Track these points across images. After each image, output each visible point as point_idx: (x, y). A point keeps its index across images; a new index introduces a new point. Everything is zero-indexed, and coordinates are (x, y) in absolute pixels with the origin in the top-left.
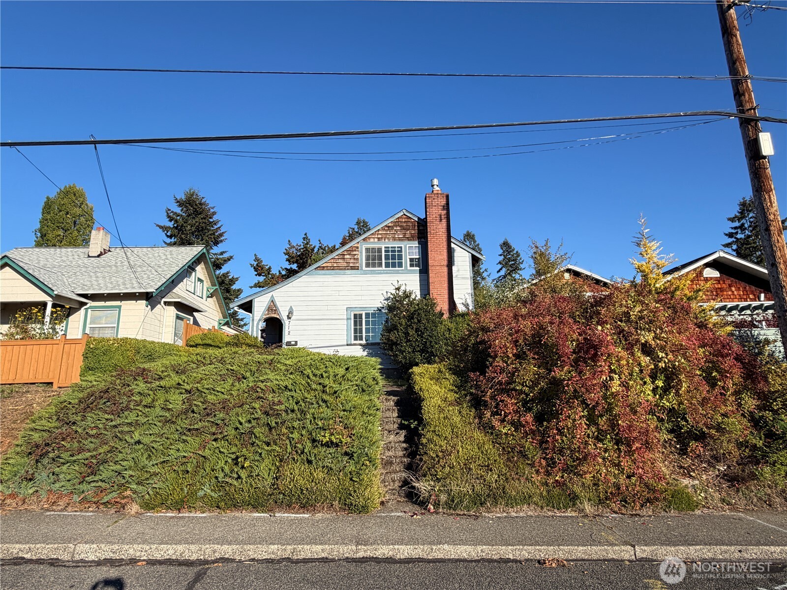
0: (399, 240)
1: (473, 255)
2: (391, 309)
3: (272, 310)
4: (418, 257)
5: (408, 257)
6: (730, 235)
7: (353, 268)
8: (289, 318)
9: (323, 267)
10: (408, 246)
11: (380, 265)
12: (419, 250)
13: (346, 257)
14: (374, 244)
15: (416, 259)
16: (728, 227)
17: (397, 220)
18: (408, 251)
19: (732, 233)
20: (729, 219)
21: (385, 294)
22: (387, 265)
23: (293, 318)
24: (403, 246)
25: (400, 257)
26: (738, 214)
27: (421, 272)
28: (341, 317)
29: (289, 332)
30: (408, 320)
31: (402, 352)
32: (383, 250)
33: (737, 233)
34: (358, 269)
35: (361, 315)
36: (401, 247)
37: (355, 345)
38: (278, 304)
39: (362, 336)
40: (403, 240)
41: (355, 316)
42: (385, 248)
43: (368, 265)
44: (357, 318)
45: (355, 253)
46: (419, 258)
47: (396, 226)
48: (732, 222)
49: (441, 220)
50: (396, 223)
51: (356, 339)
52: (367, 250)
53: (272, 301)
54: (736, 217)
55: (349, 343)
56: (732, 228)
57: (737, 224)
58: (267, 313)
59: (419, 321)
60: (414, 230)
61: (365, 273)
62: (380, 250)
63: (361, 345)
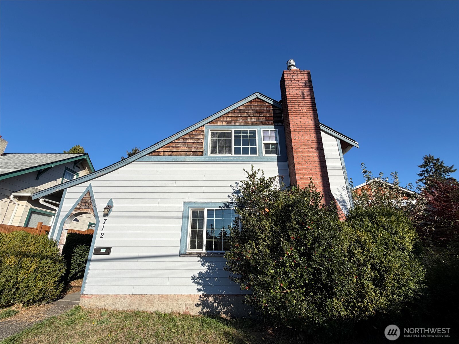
0: (252, 124)
1: (341, 141)
2: (242, 204)
3: (86, 203)
4: (275, 142)
5: (263, 142)
6: (421, 175)
7: (195, 154)
8: (106, 215)
9: (159, 152)
10: (262, 130)
11: (229, 151)
12: (276, 134)
13: (187, 141)
14: (222, 128)
15: (272, 144)
16: (419, 170)
17: (249, 104)
18: (262, 136)
19: (421, 174)
20: (419, 166)
21: (234, 185)
22: (237, 151)
23: (111, 214)
24: (256, 130)
25: (253, 142)
26: (424, 164)
27: (279, 159)
28: (175, 214)
29: (102, 234)
30: (275, 221)
31: (266, 287)
32: (233, 134)
33: (424, 174)
34: (202, 155)
35: (202, 212)
36: (254, 132)
37: (190, 255)
38: (96, 196)
39: (202, 242)
40: (256, 124)
41: (194, 213)
42: (236, 132)
43: (213, 151)
44: (197, 216)
45: (199, 137)
46: (277, 144)
47: (248, 110)
48: (421, 168)
49: (303, 97)
50: (248, 106)
51: (193, 246)
52: (214, 134)
53: (89, 192)
54: (423, 165)
55: (183, 252)
56: (421, 171)
57: (424, 169)
58: (78, 207)
59: (302, 225)
60: (270, 114)
61: (211, 160)
62: (229, 134)
63: (198, 255)
